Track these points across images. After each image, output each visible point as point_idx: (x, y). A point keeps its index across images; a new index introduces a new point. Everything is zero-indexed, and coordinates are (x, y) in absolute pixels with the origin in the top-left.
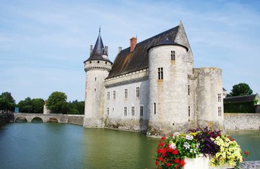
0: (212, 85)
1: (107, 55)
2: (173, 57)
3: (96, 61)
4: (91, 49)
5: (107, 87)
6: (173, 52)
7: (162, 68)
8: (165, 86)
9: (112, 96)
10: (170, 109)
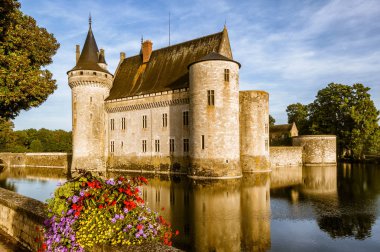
0: (259, 112)
1: (104, 62)
2: (227, 78)
3: (91, 72)
4: (77, 51)
5: (110, 111)
6: (227, 71)
7: (213, 91)
8: (217, 114)
9: (118, 125)
10: (222, 143)
